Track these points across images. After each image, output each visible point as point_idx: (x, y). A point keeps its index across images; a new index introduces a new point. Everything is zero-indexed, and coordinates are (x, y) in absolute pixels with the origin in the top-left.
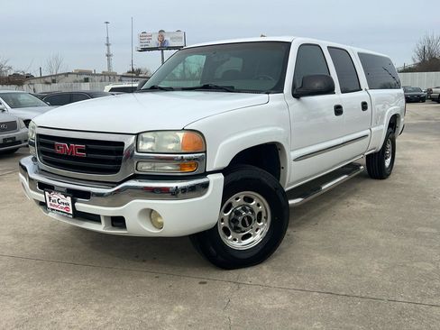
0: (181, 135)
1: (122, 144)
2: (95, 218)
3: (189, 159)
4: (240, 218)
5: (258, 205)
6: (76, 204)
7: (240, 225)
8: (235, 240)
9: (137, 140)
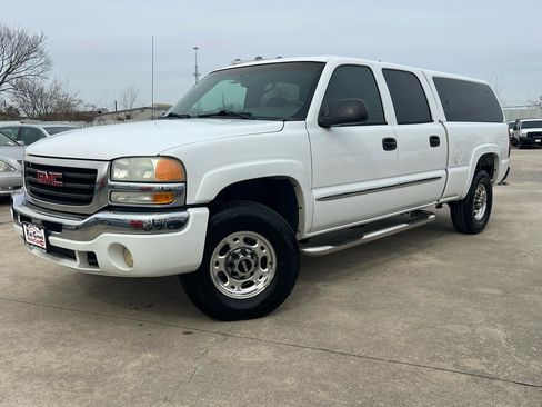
0: (155, 162)
1: (95, 172)
2: (69, 254)
4: (236, 262)
5: (262, 248)
6: (50, 238)
7: (236, 270)
8: (234, 288)
9: (111, 167)
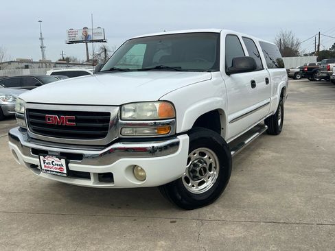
0: (157, 105)
1: (109, 114)
2: (86, 176)
3: (163, 124)
4: (198, 169)
5: (210, 158)
6: (69, 165)
7: (198, 174)
8: (193, 186)
9: (120, 109)
